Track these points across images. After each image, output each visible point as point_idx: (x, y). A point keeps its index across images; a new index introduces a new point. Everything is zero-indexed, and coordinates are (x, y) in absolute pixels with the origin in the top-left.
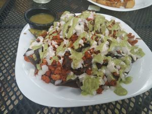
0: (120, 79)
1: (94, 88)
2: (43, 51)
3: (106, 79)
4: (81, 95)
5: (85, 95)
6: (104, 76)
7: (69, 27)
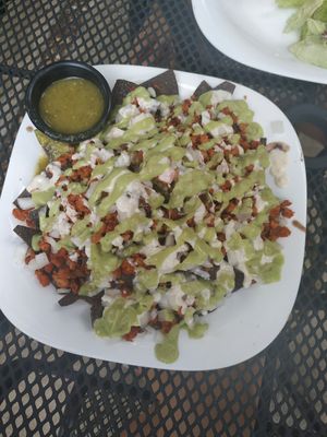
0: (182, 323)
1: (121, 330)
2: (47, 216)
3: (154, 314)
4: (93, 333)
5: (100, 335)
6: (152, 307)
7: (105, 194)
